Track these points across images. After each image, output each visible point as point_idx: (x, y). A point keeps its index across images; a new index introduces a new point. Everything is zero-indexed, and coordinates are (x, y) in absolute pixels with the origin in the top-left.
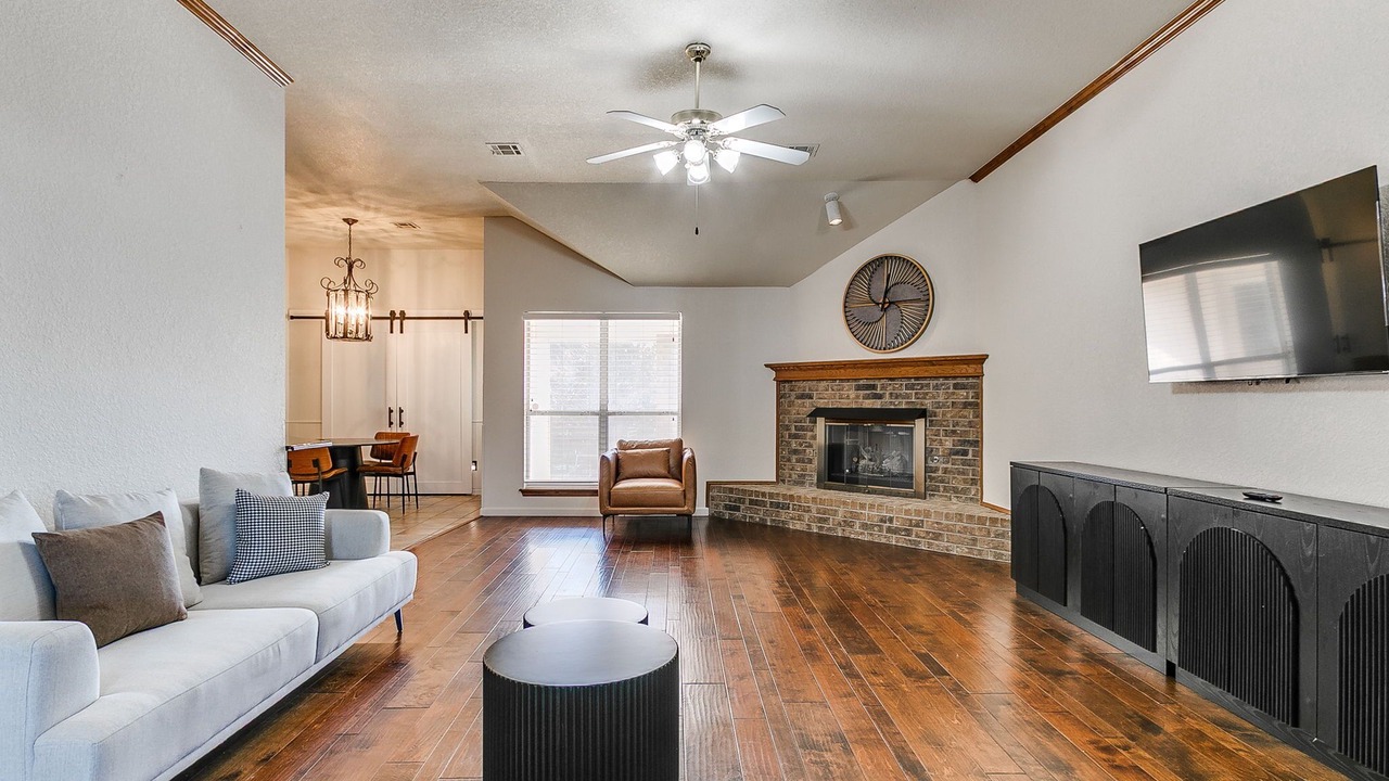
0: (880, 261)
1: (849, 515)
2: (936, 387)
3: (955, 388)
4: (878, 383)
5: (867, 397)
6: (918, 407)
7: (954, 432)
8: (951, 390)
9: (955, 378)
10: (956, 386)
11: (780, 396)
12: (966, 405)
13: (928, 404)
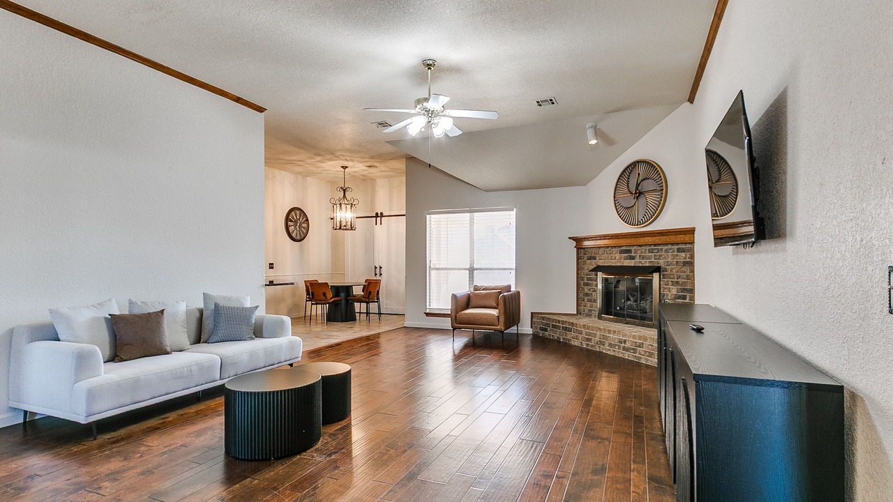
0: (634, 165)
1: (602, 337)
2: (667, 251)
3: (678, 252)
4: (633, 249)
5: (626, 258)
6: (656, 265)
7: (677, 283)
8: (675, 253)
9: (678, 244)
10: (679, 250)
11: (578, 258)
12: (685, 263)
13: (662, 263)
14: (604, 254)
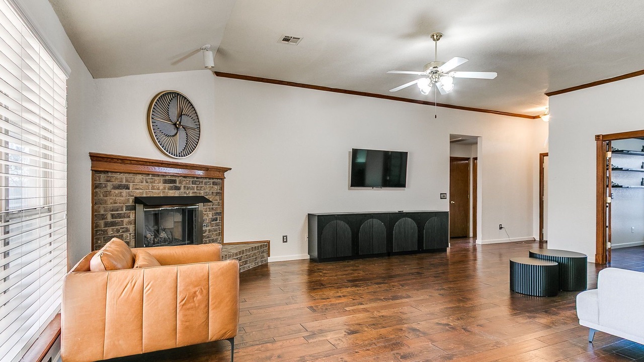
0: (176, 95)
4: (178, 179)
5: (171, 188)
6: (198, 195)
8: (211, 186)
9: (213, 178)
10: (213, 183)
11: (95, 186)
14: (142, 182)
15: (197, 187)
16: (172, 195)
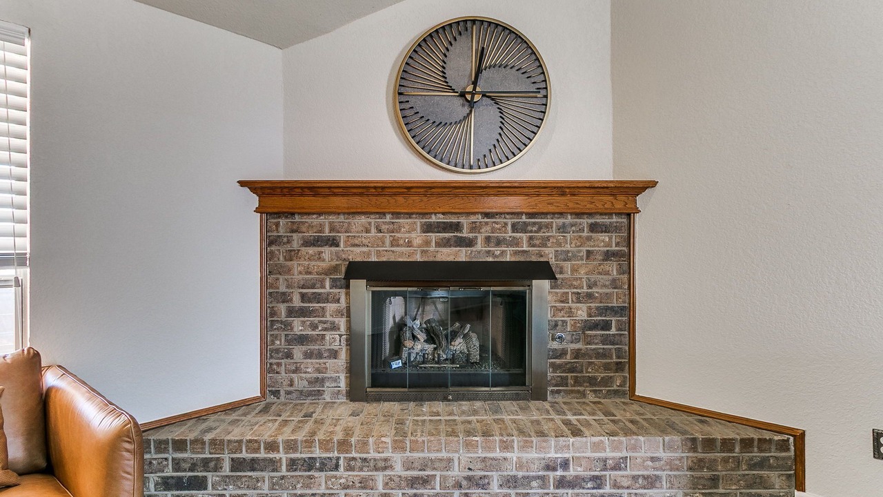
2: (562, 229)
3: (591, 231)
4: (465, 221)
5: (446, 243)
6: (534, 259)
7: (590, 296)
8: (585, 234)
9: (590, 215)
10: (594, 228)
12: (608, 256)
13: (549, 254)
14: (368, 231)
15: (531, 238)
16: (449, 259)
